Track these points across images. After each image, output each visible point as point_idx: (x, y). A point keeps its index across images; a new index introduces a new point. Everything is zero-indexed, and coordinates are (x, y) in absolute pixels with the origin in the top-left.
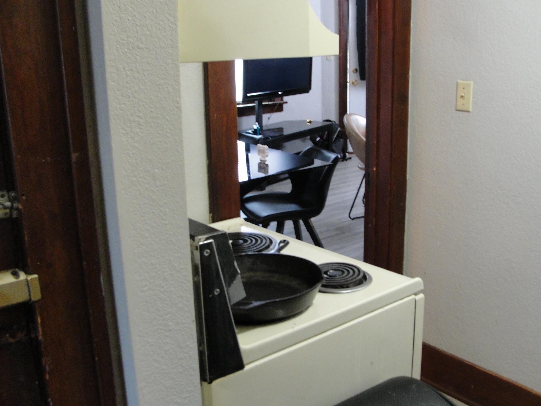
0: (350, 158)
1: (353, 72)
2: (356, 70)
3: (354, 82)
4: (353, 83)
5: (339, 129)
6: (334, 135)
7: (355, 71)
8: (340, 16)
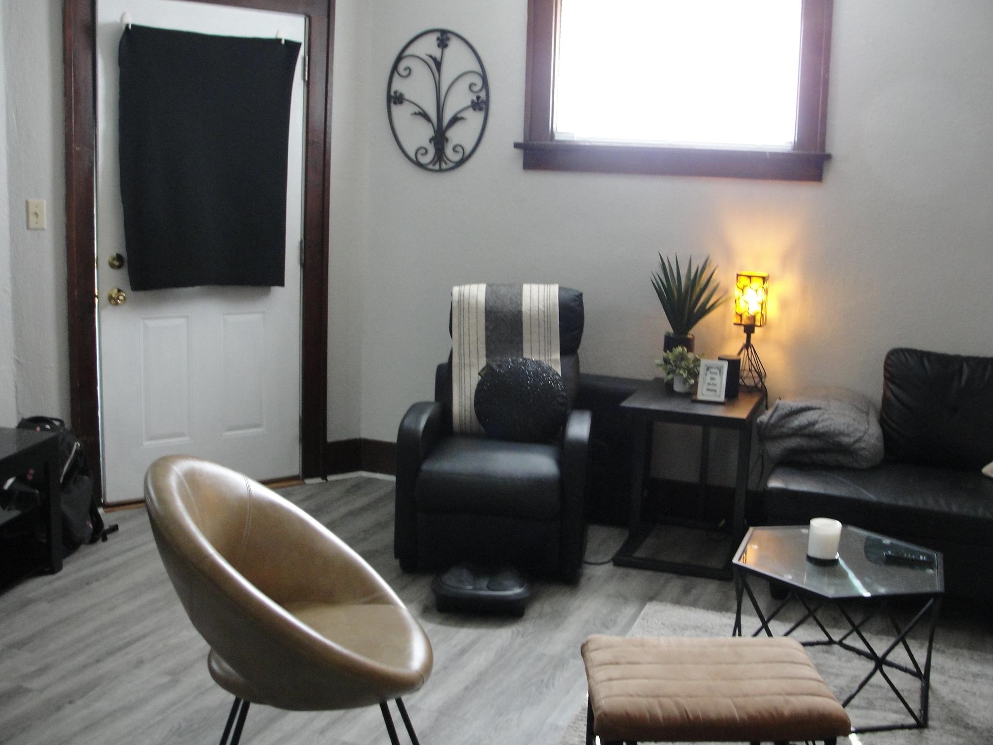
0: (114, 529)
1: (112, 266)
2: (119, 257)
3: (114, 293)
4: (110, 298)
5: (77, 445)
6: (63, 466)
7: (116, 263)
8: (67, 93)
